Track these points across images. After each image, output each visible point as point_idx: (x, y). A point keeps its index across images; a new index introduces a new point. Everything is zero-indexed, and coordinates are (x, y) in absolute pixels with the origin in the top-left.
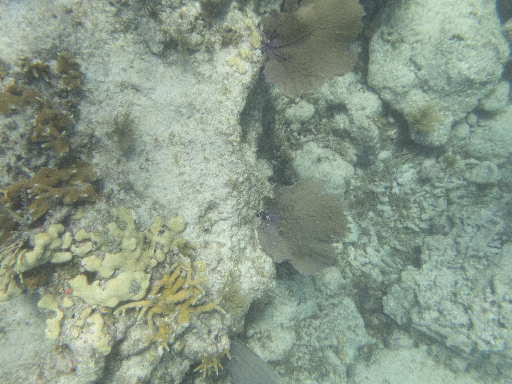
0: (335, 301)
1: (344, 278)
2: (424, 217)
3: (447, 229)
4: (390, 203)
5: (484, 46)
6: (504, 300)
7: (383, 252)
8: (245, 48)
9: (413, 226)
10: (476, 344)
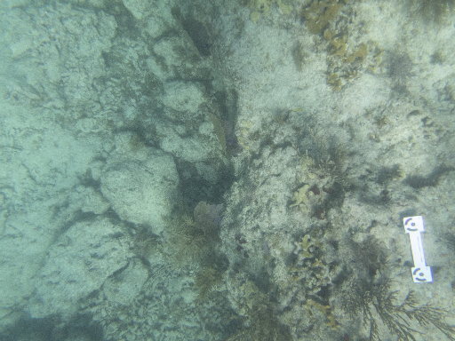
0: (147, 14)
1: (146, 33)
2: (111, 89)
3: (95, 84)
4: (134, 92)
5: (116, 189)
6: (49, 43)
7: (128, 57)
9: (115, 80)
10: (55, 9)
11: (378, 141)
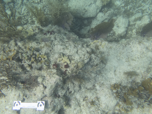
4: (127, 6)
8: (99, 44)
11: (84, 100)
